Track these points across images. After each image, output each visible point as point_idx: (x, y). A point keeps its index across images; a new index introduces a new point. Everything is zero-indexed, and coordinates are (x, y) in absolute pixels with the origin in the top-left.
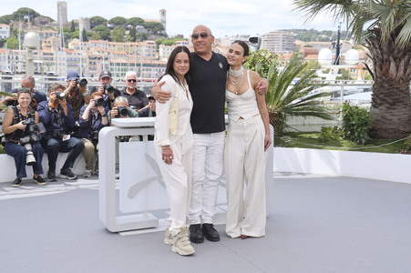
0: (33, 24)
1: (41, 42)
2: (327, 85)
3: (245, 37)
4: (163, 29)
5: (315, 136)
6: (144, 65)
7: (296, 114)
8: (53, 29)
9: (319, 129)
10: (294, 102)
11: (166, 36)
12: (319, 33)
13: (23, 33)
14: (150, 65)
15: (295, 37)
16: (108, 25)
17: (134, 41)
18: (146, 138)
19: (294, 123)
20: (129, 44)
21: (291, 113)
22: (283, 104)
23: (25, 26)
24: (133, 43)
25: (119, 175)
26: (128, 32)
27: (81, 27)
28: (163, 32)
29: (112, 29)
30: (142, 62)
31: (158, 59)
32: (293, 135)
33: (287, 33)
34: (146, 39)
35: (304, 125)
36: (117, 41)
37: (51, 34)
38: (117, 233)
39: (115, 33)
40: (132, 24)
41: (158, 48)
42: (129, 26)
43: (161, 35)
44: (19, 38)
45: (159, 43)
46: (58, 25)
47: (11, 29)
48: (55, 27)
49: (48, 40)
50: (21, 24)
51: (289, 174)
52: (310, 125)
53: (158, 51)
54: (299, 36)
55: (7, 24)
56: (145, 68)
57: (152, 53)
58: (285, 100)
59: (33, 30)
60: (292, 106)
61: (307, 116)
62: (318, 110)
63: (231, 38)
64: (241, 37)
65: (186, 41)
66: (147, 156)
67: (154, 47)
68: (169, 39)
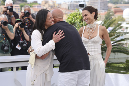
3: (76, 2)
5: (122, 66)
9: (124, 61)
11: (26, 2)
15: (108, 2)
18: (15, 69)
32: (108, 65)
35: (115, 58)
41: (21, 9)
43: (24, 1)
45: (22, 7)
52: (118, 58)
54: (111, 1)
61: (116, 53)
62: (123, 49)
63: (67, 3)
64: (74, 2)
65: (39, 5)
66: (15, 81)
67: (19, 9)
68: (28, 4)
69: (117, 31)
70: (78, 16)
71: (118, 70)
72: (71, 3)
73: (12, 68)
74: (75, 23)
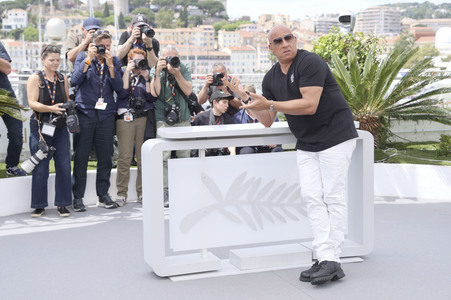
0: (57, 8)
1: (67, 32)
2: (447, 77)
3: (333, 16)
4: (222, 9)
5: (431, 148)
6: (199, 58)
7: (405, 118)
8: (81, 14)
9: (437, 138)
10: (401, 102)
11: (227, 18)
12: (436, 7)
13: (44, 20)
14: (207, 58)
15: (402, 14)
16: (152, 7)
17: (186, 26)
18: (202, 154)
19: (401, 130)
20: (179, 30)
21: (397, 117)
22: (387, 104)
23: (46, 12)
24: (184, 29)
25: (170, 202)
26: (177, 15)
27: (117, 11)
28: (223, 13)
29: (156, 11)
30: (196, 54)
31: (217, 50)
32: (400, 146)
33: (391, 9)
34: (201, 23)
35: (416, 132)
36: (164, 26)
37: (79, 21)
38: (167, 278)
39: (161, 17)
40: (182, 4)
41: (217, 34)
42: (179, 7)
43: (221, 17)
44: (39, 27)
45: (217, 29)
46: (87, 9)
47: (29, 16)
48: (84, 12)
49: (75, 28)
50: (41, 8)
51: (394, 198)
52: (424, 133)
53: (217, 39)
54: (407, 12)
55: (24, 8)
56: (200, 61)
57: (208, 42)
58: (388, 99)
59: (57, 15)
60: (399, 108)
61: (420, 121)
62: (435, 112)
63: (313, 19)
64: (328, 16)
65: (253, 25)
66: (204, 177)
67: (211, 34)
68: (231, 22)
69: (423, 74)
70: (336, 43)
71: (423, 156)
72: (322, 19)
73: (197, 151)
74: (330, 58)
